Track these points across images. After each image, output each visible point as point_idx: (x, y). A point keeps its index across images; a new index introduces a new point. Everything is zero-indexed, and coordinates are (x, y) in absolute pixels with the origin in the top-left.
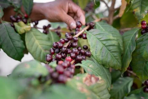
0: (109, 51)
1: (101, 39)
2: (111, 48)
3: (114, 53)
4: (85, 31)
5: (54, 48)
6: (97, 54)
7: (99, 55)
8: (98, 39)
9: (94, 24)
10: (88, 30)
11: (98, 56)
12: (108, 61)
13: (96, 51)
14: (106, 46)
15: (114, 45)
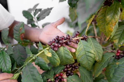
0: (86, 59)
1: (86, 50)
2: (89, 58)
3: (89, 61)
4: (80, 39)
5: (56, 40)
6: (79, 57)
7: (80, 58)
8: (84, 49)
9: (87, 38)
10: (82, 39)
11: (78, 58)
12: (83, 64)
13: (79, 55)
14: (86, 55)
15: (91, 57)
